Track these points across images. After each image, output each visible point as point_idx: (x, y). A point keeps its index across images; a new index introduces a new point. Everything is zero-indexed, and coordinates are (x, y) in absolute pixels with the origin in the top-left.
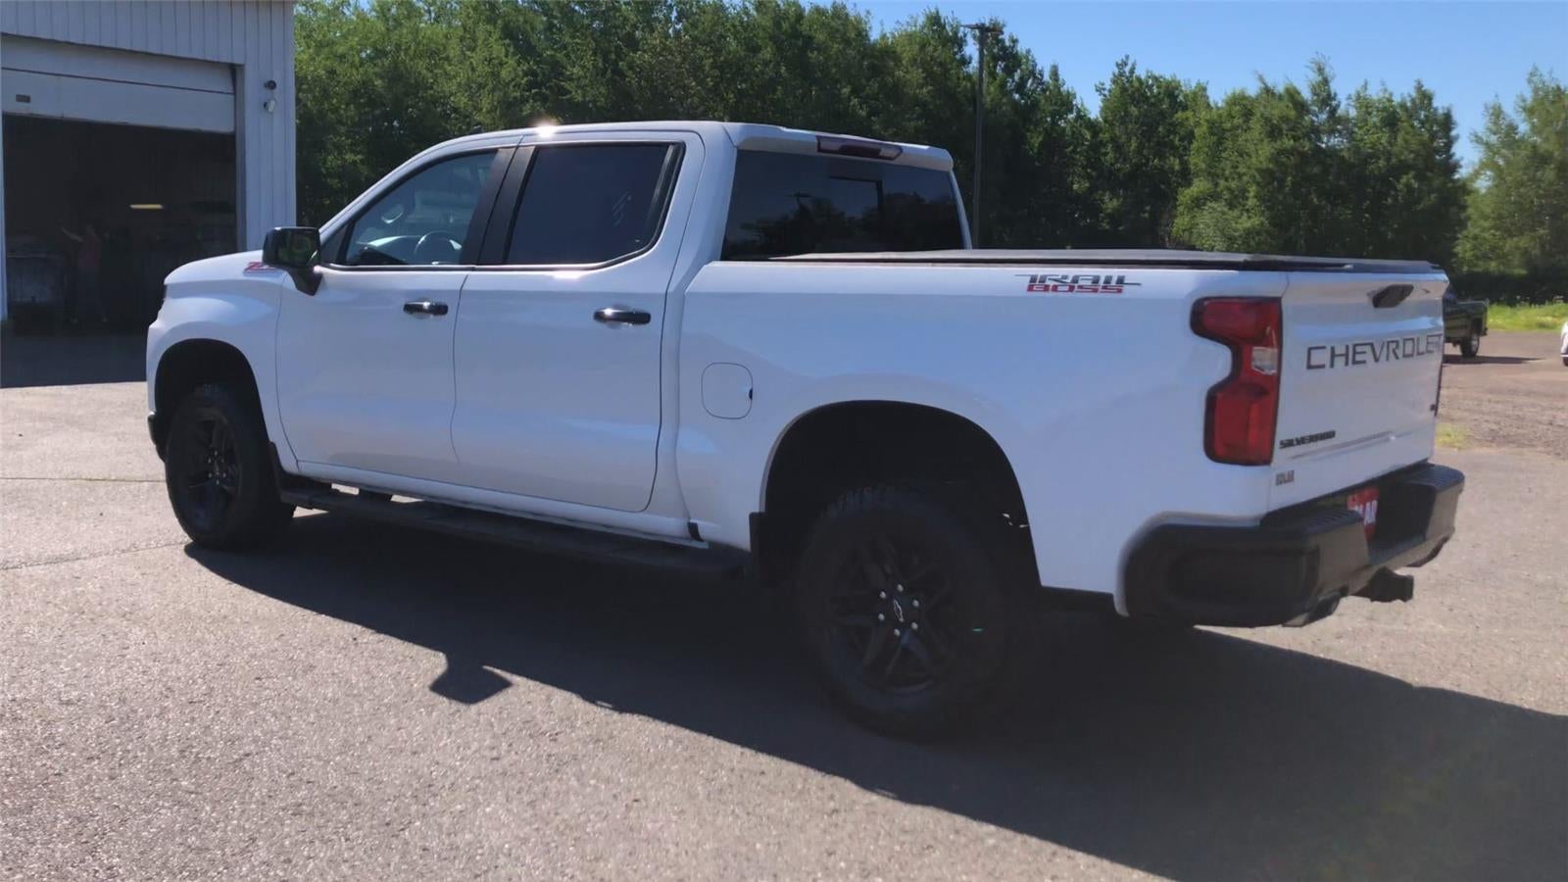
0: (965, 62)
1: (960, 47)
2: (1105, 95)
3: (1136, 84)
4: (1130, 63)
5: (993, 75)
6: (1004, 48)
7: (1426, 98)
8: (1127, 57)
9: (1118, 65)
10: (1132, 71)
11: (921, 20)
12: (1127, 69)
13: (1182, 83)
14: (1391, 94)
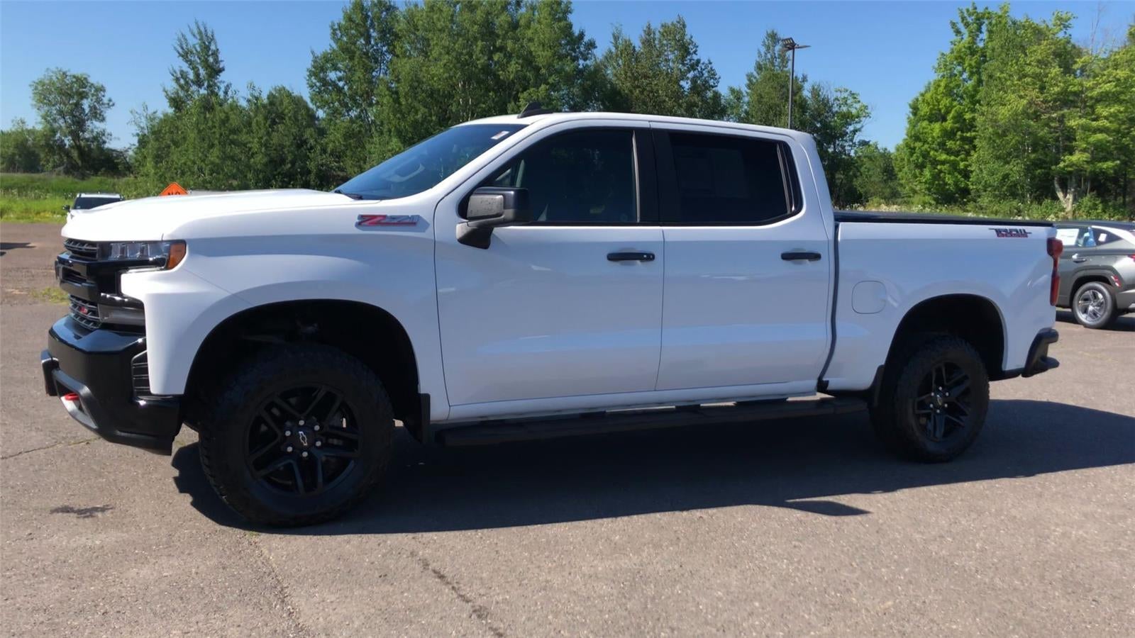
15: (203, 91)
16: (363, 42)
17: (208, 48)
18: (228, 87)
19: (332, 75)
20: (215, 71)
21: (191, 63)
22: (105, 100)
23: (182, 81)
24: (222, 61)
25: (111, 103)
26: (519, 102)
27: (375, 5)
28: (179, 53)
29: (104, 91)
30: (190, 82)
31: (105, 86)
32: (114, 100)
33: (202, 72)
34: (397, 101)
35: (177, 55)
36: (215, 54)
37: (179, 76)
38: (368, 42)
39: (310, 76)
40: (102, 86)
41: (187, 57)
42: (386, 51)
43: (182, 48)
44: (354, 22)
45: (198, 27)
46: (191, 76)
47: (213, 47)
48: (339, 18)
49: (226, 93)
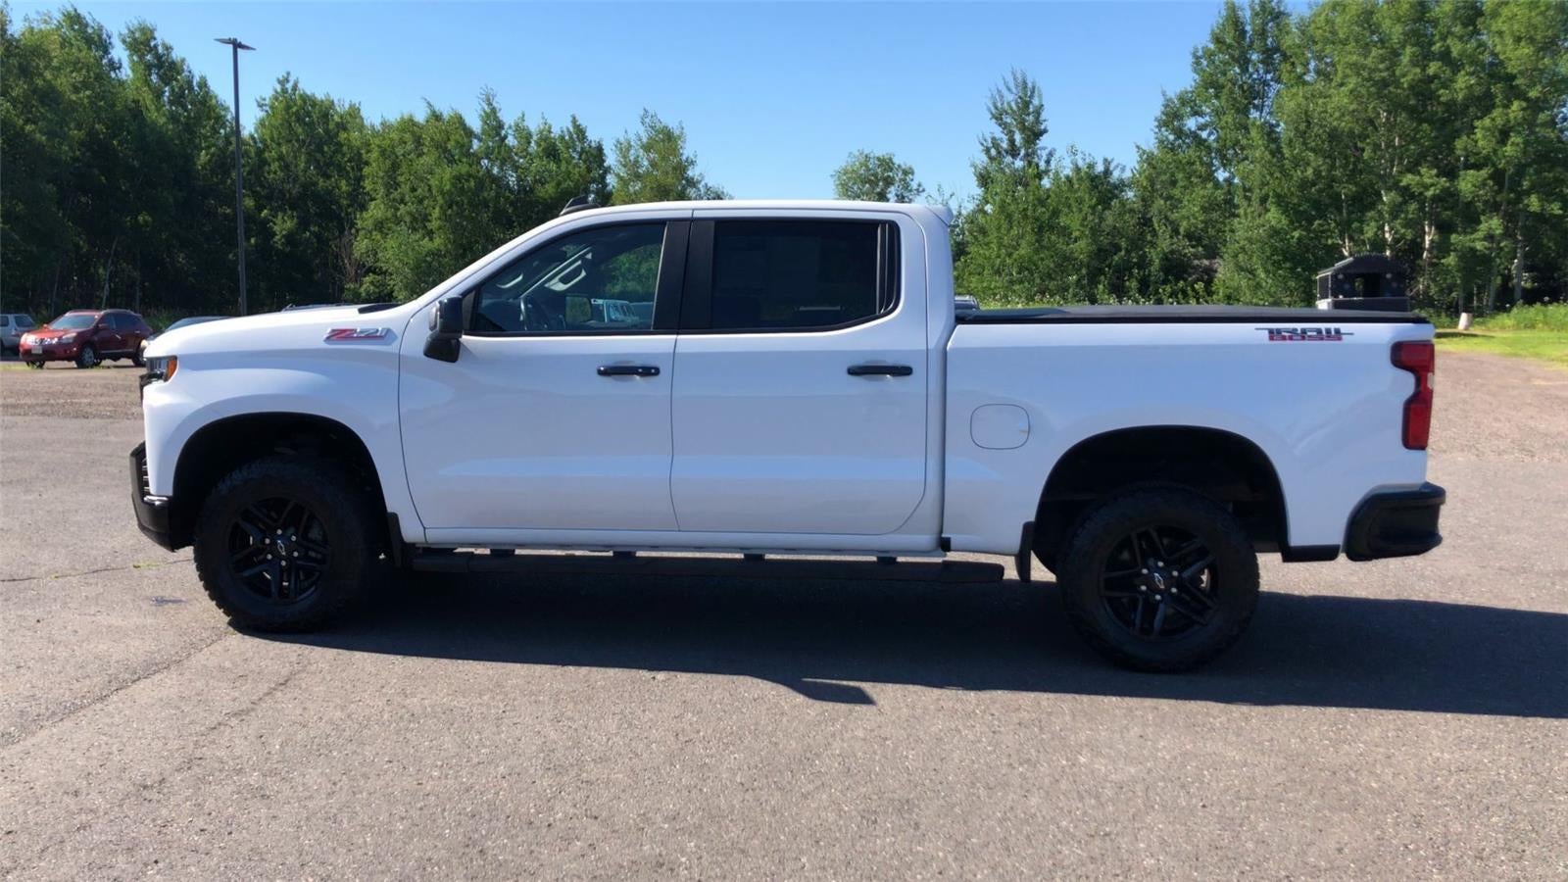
0: (115, 66)
1: (106, 52)
2: (267, 111)
3: (299, 102)
4: (292, 79)
5: (147, 82)
6: (158, 57)
7: (580, 132)
8: (288, 74)
9: (279, 82)
10: (295, 88)
11: (58, 16)
12: (289, 86)
13: (336, 102)
14: (550, 128)
15: (1019, 164)
16: (1238, 71)
17: (1027, 104)
18: (1051, 154)
19: (1191, 124)
20: (1034, 134)
21: (1004, 125)
22: (914, 185)
23: (993, 152)
24: (1045, 121)
25: (921, 189)
26: (1475, 134)
27: (1257, 14)
28: (992, 113)
29: (913, 173)
30: (1003, 152)
31: (913, 167)
32: (924, 186)
33: (1018, 137)
34: (1277, 152)
35: (990, 116)
36: (1038, 112)
37: (990, 145)
38: (1245, 70)
39: (1159, 127)
40: (910, 168)
41: (1001, 119)
42: (1272, 80)
43: (996, 108)
44: (1224, 43)
45: (1015, 79)
46: (1005, 145)
47: (1036, 102)
48: (1204, 40)
49: (1048, 162)
